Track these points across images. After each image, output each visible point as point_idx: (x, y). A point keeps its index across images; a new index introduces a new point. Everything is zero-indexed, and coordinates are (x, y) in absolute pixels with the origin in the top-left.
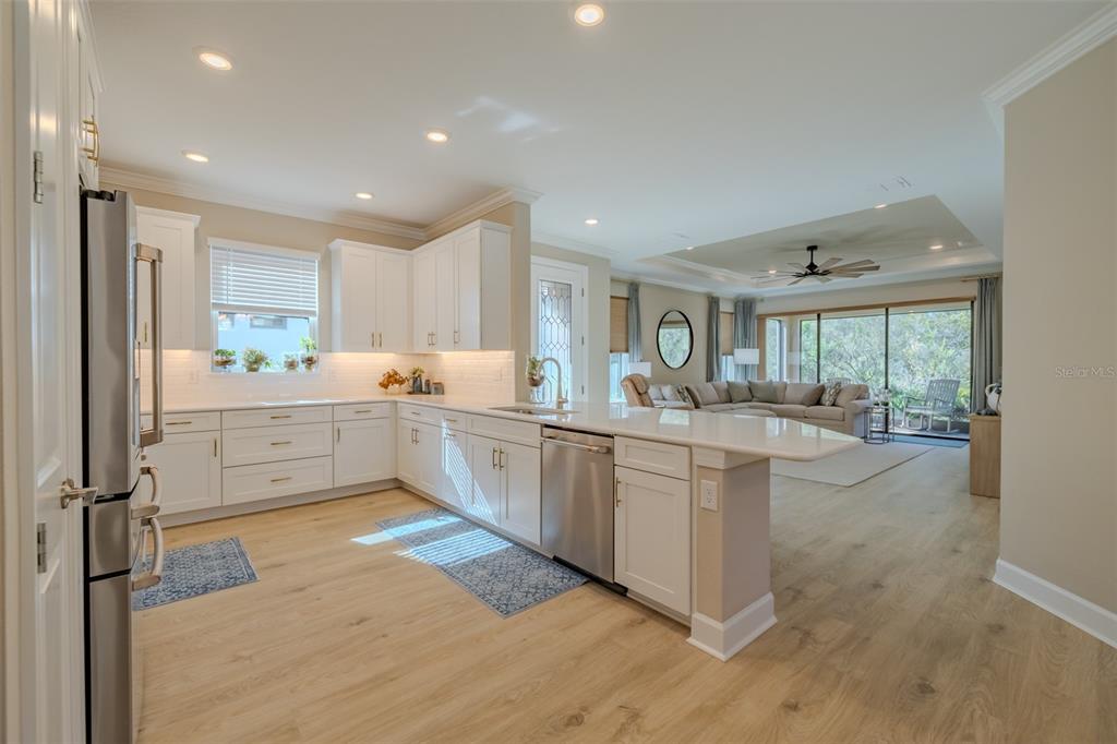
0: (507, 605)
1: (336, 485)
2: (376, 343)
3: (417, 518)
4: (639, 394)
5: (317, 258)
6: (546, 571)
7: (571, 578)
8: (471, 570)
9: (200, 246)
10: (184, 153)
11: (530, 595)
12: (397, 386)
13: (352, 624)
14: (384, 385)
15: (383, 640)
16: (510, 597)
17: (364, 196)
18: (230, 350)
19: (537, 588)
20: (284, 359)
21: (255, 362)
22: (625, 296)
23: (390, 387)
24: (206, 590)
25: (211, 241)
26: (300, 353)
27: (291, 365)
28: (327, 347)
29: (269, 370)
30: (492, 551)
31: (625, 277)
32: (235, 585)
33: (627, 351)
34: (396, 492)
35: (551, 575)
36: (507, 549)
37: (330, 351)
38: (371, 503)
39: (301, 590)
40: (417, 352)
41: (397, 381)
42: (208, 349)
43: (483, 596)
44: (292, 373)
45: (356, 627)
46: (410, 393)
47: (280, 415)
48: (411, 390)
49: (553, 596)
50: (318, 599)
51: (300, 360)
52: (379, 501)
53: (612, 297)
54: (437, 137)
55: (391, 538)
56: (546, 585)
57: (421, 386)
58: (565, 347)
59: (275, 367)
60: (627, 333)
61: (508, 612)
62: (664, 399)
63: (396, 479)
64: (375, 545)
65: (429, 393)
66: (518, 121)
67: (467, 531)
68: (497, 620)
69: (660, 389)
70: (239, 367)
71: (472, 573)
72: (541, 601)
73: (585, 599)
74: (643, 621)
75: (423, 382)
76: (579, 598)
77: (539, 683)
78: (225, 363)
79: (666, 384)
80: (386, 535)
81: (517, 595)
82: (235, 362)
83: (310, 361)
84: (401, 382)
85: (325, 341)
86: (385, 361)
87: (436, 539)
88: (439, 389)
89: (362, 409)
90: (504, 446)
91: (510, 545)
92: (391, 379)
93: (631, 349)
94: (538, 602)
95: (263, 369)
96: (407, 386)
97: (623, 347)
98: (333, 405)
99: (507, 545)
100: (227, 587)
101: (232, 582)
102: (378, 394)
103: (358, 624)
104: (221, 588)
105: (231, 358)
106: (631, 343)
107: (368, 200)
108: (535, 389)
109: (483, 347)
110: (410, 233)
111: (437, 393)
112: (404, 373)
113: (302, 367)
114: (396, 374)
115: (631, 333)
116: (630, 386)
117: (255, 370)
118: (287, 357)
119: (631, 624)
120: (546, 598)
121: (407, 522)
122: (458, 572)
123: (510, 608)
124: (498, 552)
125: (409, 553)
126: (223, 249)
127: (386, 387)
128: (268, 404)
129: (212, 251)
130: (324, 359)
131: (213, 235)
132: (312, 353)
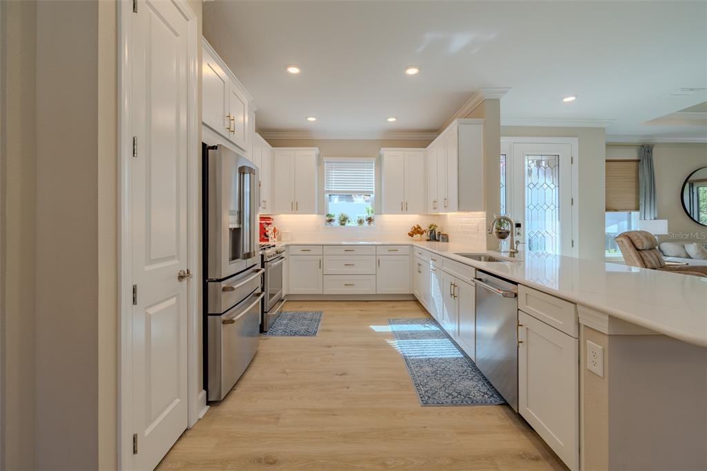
0: (429, 397)
1: (378, 293)
2: (404, 209)
3: (412, 322)
4: (638, 250)
5: (373, 160)
6: (475, 384)
7: (492, 396)
8: (422, 365)
9: (320, 162)
10: (307, 118)
11: (450, 397)
12: (419, 235)
13: (337, 375)
14: (411, 235)
15: (346, 389)
16: (436, 392)
17: (392, 120)
18: (333, 214)
19: (459, 394)
20: (357, 218)
21: (344, 220)
22: (635, 158)
23: (415, 236)
24: (295, 334)
25: (325, 159)
26: (365, 216)
27: (361, 222)
28: (378, 211)
29: (350, 224)
30: (445, 356)
31: (636, 141)
32: (306, 335)
33: (637, 209)
34: (412, 303)
35: (477, 388)
36: (457, 358)
37: (381, 214)
38: (395, 307)
39: (329, 347)
40: (429, 213)
41: (418, 232)
42: (323, 214)
43: (417, 385)
44: (361, 226)
45: (338, 377)
46: (428, 240)
47: (349, 249)
48: (429, 238)
49: (468, 404)
50: (333, 354)
51: (365, 219)
52: (400, 306)
53: (607, 161)
54: (412, 71)
55: (391, 330)
56: (468, 394)
57: (435, 236)
58: (552, 207)
59: (352, 223)
60: (638, 193)
61: (427, 403)
62: (689, 257)
63: (413, 295)
64: (381, 332)
65: (439, 241)
66: (460, 41)
67: (439, 338)
68: (417, 404)
69: (684, 247)
70: (336, 223)
71: (422, 367)
72: (456, 404)
73: (494, 416)
74: (537, 459)
75: (437, 233)
76: (489, 414)
77: (412, 463)
78: (330, 221)
79: (691, 241)
80: (388, 328)
81: (442, 393)
82: (334, 221)
83: (370, 220)
84: (422, 233)
85: (379, 208)
86: (412, 219)
87: (415, 338)
88: (445, 238)
89: (393, 248)
90: (458, 283)
91: (462, 356)
92: (417, 231)
93: (642, 208)
94: (453, 404)
95: (347, 224)
96: (425, 236)
97: (633, 206)
98: (376, 245)
99: (459, 355)
100: (303, 335)
101: (307, 333)
102: (407, 240)
103: (341, 375)
104: (300, 335)
105: (333, 218)
106: (642, 202)
107: (394, 121)
108: (502, 241)
109: (459, 210)
110: (423, 137)
111: (443, 241)
112: (424, 227)
113: (366, 223)
114: (419, 227)
115: (642, 192)
116: (626, 242)
117: (344, 224)
118: (359, 217)
119: (523, 456)
120: (462, 403)
121: (406, 323)
122: (413, 364)
123: (430, 401)
124: (449, 358)
125: (394, 343)
126: (330, 162)
127: (412, 236)
128: (344, 243)
129: (325, 164)
130: (377, 219)
131: (326, 156)
132: (371, 215)
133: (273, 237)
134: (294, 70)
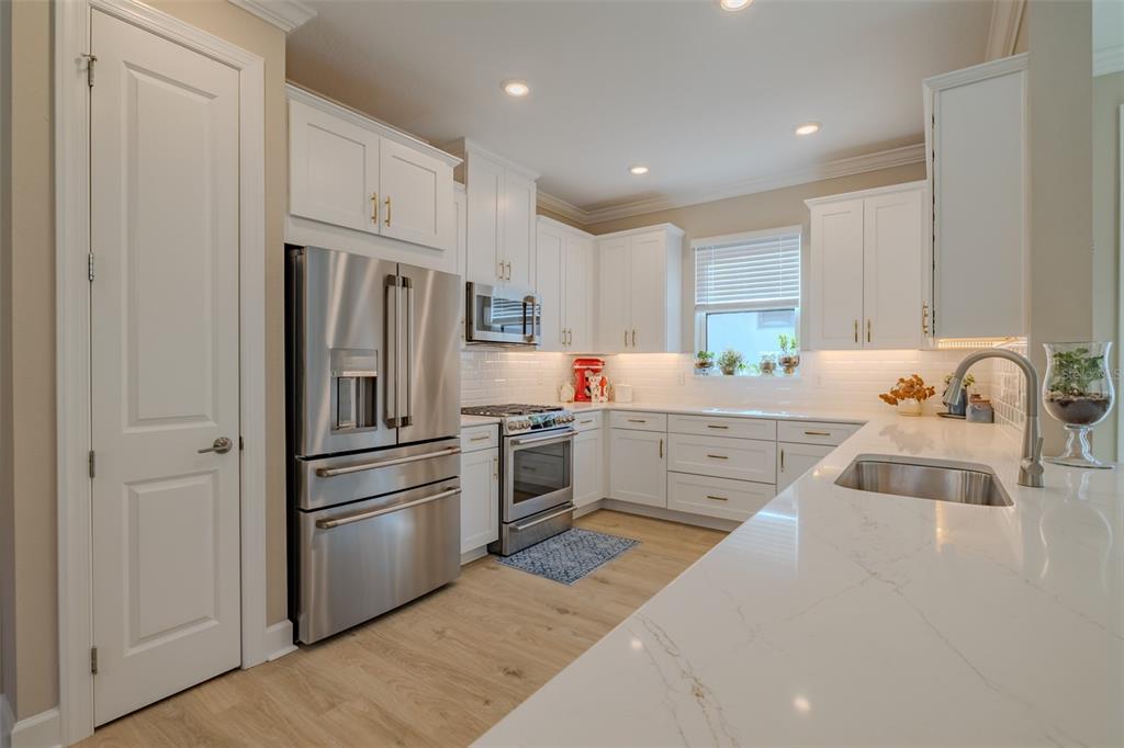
2: (863, 336)
5: (800, 227)
9: (685, 252)
12: (913, 401)
14: (891, 399)
17: (807, 130)
18: (710, 352)
20: (758, 361)
21: (730, 365)
23: (903, 402)
24: (542, 573)
25: (694, 243)
26: (776, 354)
27: (767, 367)
28: (806, 345)
29: (745, 373)
32: (555, 580)
37: (814, 350)
41: (916, 394)
42: (693, 352)
44: (769, 377)
46: (942, 415)
47: (718, 425)
48: (944, 410)
51: (777, 361)
59: (749, 370)
70: (716, 370)
78: (703, 365)
82: (711, 364)
83: (789, 363)
84: (926, 397)
85: (805, 336)
86: (894, 362)
89: (817, 429)
92: (913, 389)
95: (740, 373)
96: (935, 403)
98: (777, 420)
101: (561, 576)
102: (874, 412)
104: (547, 576)
105: (710, 360)
107: (813, 133)
112: (934, 381)
113: (780, 369)
114: (920, 382)
117: (730, 373)
118: (762, 359)
126: (704, 249)
127: (893, 402)
128: (715, 411)
129: (696, 253)
130: (807, 361)
131: (696, 237)
132: (792, 353)
133: (599, 393)
134: (517, 90)
